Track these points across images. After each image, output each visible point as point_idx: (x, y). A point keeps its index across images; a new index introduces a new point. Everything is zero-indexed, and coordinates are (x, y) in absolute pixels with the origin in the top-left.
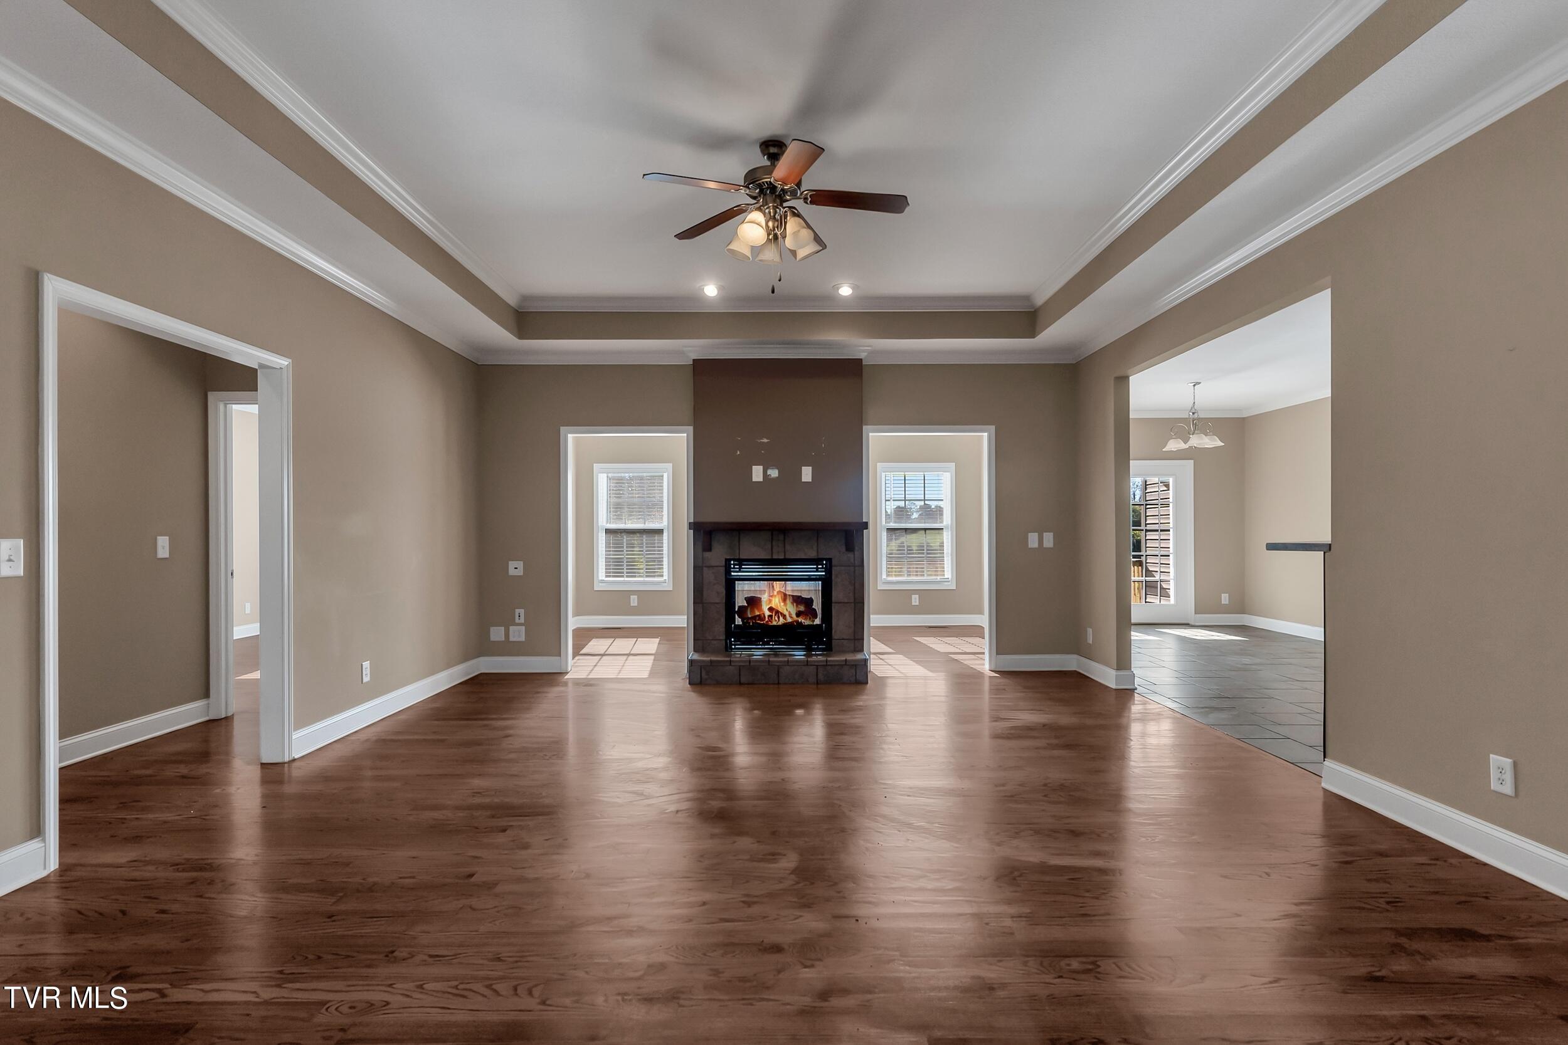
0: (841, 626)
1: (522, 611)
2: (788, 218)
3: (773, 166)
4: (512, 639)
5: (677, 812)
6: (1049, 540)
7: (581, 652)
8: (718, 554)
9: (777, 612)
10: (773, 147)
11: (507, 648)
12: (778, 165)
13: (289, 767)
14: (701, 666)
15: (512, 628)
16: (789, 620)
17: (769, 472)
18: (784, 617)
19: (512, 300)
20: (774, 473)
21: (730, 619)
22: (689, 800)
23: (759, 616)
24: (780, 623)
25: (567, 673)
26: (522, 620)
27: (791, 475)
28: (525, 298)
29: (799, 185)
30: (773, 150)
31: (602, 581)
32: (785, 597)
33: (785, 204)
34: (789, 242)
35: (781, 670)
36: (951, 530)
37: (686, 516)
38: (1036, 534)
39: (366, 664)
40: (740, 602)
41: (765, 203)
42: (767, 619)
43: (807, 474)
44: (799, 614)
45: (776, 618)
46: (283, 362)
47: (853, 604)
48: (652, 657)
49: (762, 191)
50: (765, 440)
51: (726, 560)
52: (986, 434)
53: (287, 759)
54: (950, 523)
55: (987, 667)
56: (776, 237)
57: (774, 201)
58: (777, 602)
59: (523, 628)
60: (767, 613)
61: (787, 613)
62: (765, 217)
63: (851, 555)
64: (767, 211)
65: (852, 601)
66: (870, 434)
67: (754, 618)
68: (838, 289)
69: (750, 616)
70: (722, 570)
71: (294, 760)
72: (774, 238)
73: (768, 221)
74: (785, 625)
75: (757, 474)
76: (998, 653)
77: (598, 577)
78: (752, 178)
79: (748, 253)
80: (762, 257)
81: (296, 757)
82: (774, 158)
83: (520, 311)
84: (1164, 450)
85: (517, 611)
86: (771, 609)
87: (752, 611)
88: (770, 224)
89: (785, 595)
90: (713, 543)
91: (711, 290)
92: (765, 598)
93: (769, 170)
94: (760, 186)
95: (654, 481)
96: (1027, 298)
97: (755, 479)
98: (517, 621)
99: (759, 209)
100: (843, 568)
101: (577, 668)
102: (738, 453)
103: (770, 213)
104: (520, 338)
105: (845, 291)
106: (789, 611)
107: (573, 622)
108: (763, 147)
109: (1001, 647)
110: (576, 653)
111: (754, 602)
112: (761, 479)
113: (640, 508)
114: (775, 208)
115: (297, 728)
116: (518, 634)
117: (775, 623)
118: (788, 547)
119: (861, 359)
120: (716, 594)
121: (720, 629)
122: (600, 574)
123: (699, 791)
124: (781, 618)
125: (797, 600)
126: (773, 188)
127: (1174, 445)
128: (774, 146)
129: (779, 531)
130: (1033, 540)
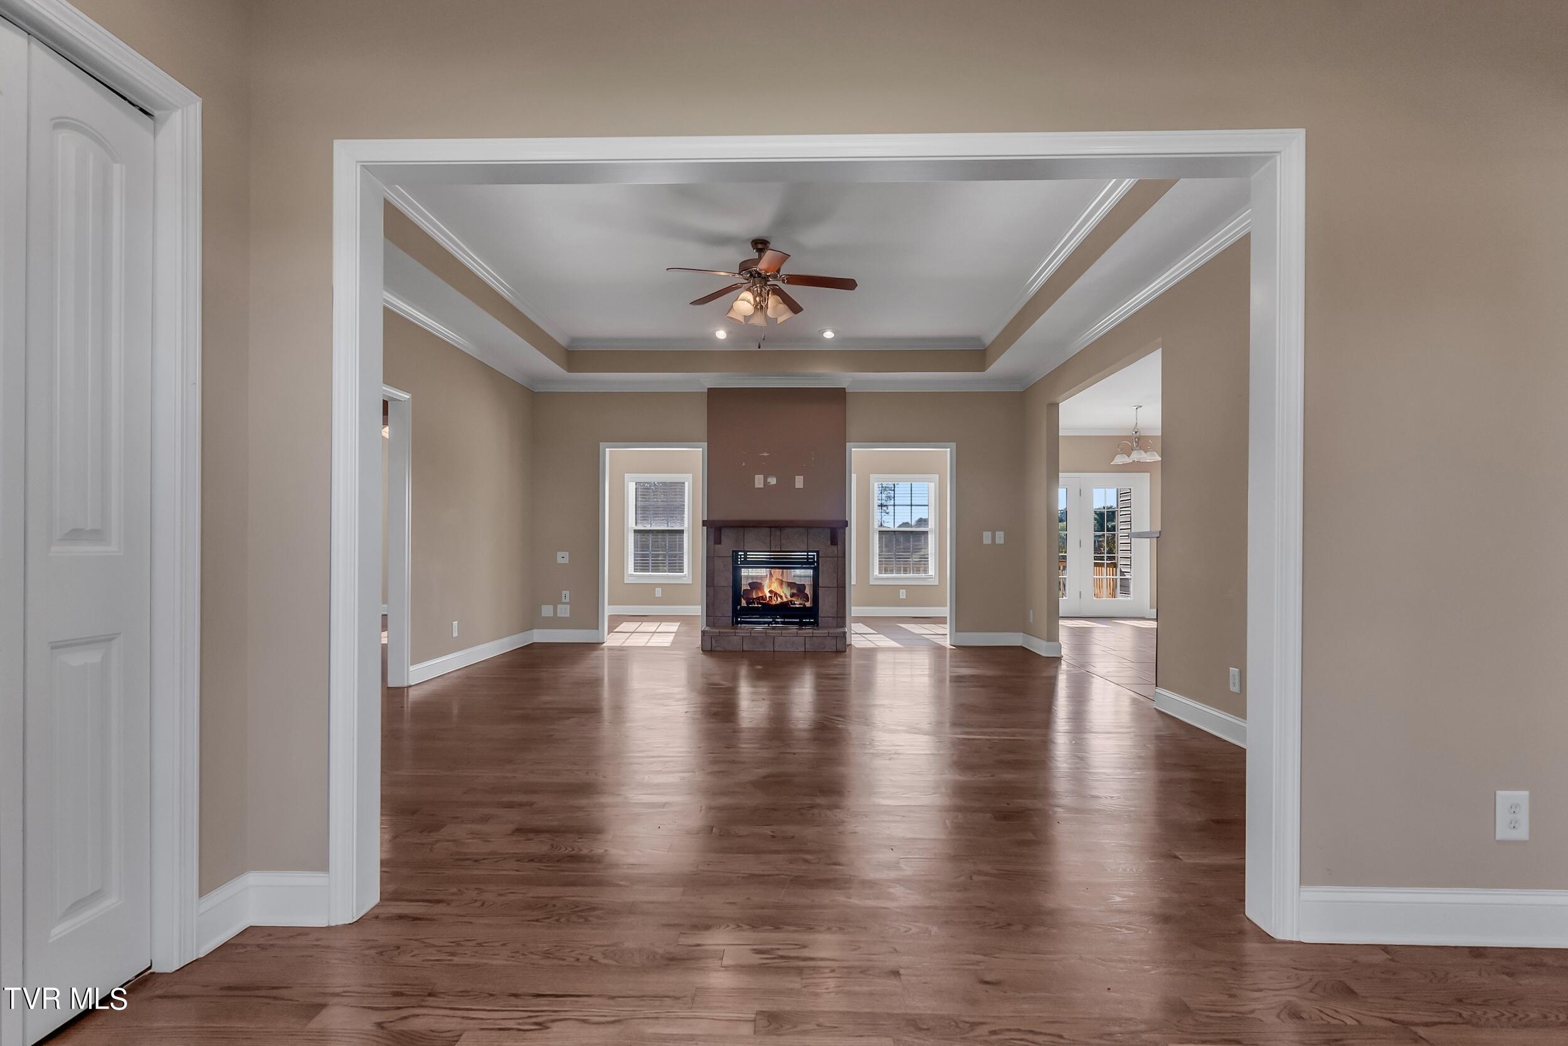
0: (826, 607)
1: (567, 593)
2: (770, 296)
3: (760, 258)
4: (559, 615)
5: (686, 712)
6: (1000, 538)
7: (615, 631)
8: (727, 546)
9: (776, 594)
10: (760, 245)
11: (555, 623)
12: (764, 258)
13: (407, 690)
14: (711, 636)
15: (559, 606)
16: (785, 600)
17: (769, 480)
18: (781, 597)
19: (563, 341)
20: (773, 481)
21: (736, 600)
22: (699, 707)
23: (762, 597)
24: (778, 602)
25: (604, 643)
26: (568, 600)
27: (786, 483)
28: (574, 340)
29: (778, 271)
30: (760, 246)
31: (632, 575)
32: (781, 582)
33: (769, 283)
34: (770, 313)
35: (776, 640)
36: (935, 533)
37: (701, 515)
38: (990, 533)
39: (455, 623)
40: (745, 586)
41: (754, 284)
42: (768, 599)
43: (799, 482)
44: (792, 595)
45: (775, 599)
46: (406, 396)
47: (836, 589)
48: (674, 634)
49: (751, 275)
50: (766, 454)
51: (733, 551)
52: (949, 449)
53: (406, 685)
54: (933, 527)
55: (948, 642)
56: (762, 307)
57: (760, 283)
58: (775, 587)
59: (568, 607)
60: (768, 595)
61: (782, 594)
62: (753, 294)
63: (834, 548)
64: (755, 289)
65: (836, 585)
66: (853, 449)
67: (758, 598)
68: (823, 333)
69: (755, 597)
70: (730, 560)
71: (411, 686)
72: (760, 307)
73: (756, 297)
74: (782, 604)
75: (759, 481)
76: (957, 631)
77: (628, 572)
78: (745, 267)
79: (742, 319)
80: (751, 322)
81: (412, 684)
82: (761, 251)
83: (569, 349)
84: (1112, 464)
85: (564, 593)
86: (771, 592)
87: (757, 593)
88: (758, 299)
89: (782, 581)
90: (722, 537)
91: (721, 334)
92: (766, 583)
93: (756, 262)
94: (750, 272)
95: (675, 487)
96: (977, 339)
97: (757, 486)
98: (564, 600)
99: (749, 290)
100: (828, 559)
101: (611, 641)
102: (744, 464)
103: (757, 290)
104: (569, 371)
105: (829, 335)
106: (785, 594)
107: (608, 610)
108: (753, 243)
109: (960, 625)
110: (611, 631)
111: (756, 586)
112: (762, 486)
113: (664, 510)
114: (761, 288)
115: (411, 665)
116: (564, 611)
117: (774, 603)
118: (784, 541)
119: (845, 388)
120: (725, 580)
121: (728, 609)
122: (629, 569)
123: (702, 704)
124: (779, 599)
125: (791, 585)
126: (759, 274)
127: (1120, 460)
128: (761, 243)
129: (776, 527)
130: (987, 538)
